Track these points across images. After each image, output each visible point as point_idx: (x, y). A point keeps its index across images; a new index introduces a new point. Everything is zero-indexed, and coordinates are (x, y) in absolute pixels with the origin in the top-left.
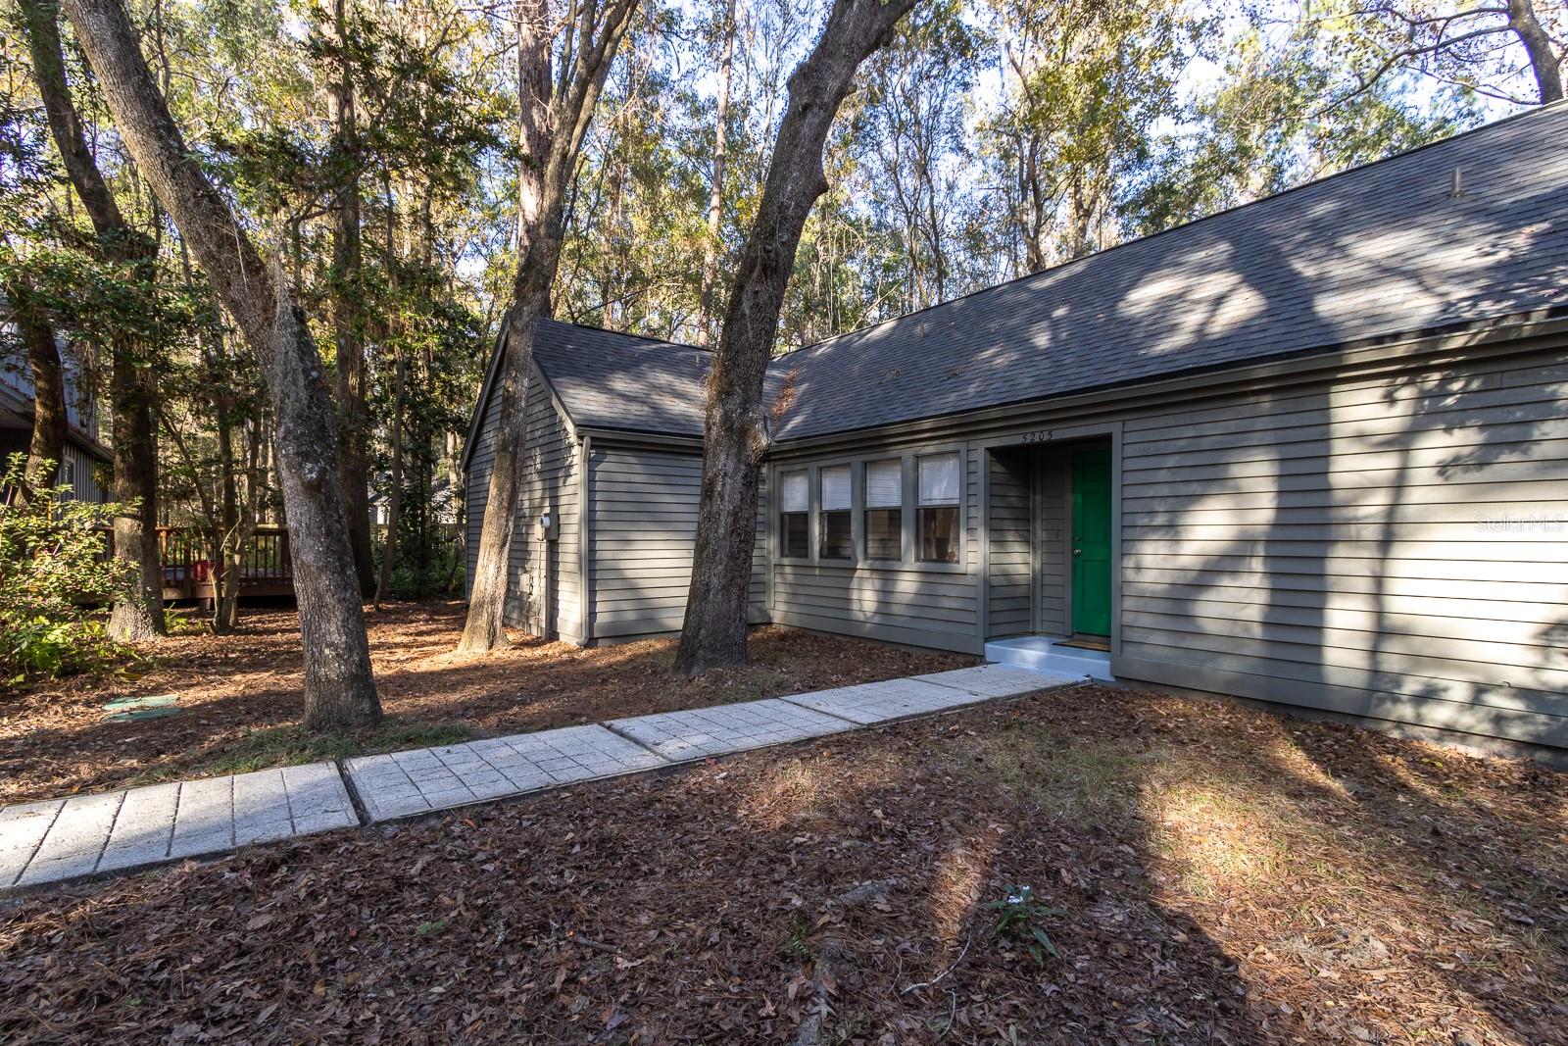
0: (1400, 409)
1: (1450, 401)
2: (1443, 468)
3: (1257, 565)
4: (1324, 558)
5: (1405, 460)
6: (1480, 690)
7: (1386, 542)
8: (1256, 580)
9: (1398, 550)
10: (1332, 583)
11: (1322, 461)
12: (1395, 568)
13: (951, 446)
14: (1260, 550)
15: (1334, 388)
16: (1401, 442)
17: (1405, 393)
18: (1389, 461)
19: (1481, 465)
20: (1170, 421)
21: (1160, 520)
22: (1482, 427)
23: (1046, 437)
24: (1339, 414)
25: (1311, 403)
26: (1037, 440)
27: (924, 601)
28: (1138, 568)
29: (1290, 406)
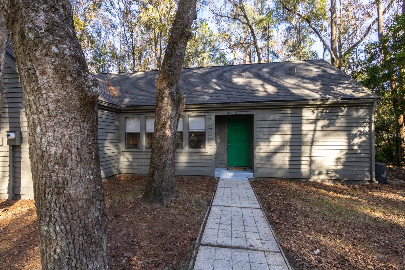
0: (315, 114)
1: (324, 114)
2: (322, 127)
3: (288, 147)
4: (301, 145)
5: (316, 125)
6: (328, 171)
7: (312, 143)
8: (288, 151)
9: (315, 144)
10: (303, 151)
11: (300, 125)
12: (314, 147)
13: (202, 114)
14: (289, 144)
15: (304, 109)
16: (315, 122)
17: (316, 111)
18: (313, 125)
19: (328, 127)
20: (268, 112)
21: (266, 137)
22: (328, 120)
23: (235, 114)
24: (304, 115)
25: (299, 112)
26: (232, 114)
27: (190, 161)
28: (260, 149)
29: (295, 112)
